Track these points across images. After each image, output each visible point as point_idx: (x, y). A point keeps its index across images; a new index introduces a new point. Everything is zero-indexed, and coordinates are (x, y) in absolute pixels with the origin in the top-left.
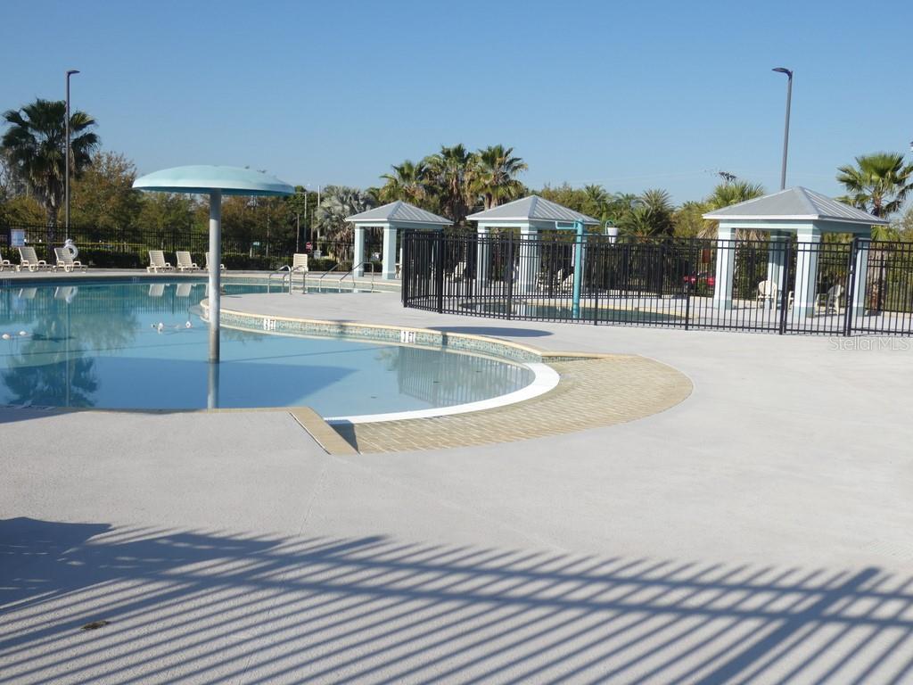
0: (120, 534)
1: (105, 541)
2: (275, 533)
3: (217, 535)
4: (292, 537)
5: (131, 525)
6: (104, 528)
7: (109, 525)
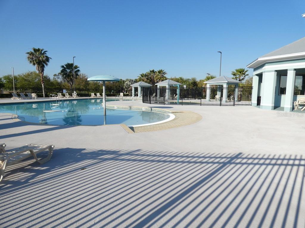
3: (107, 150)
7: (85, 149)
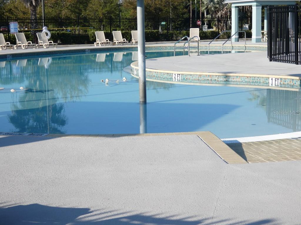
0: (96, 215)
1: (87, 219)
2: (196, 216)
3: (158, 217)
4: (208, 219)
5: (103, 209)
6: (86, 211)
7: (88, 209)
